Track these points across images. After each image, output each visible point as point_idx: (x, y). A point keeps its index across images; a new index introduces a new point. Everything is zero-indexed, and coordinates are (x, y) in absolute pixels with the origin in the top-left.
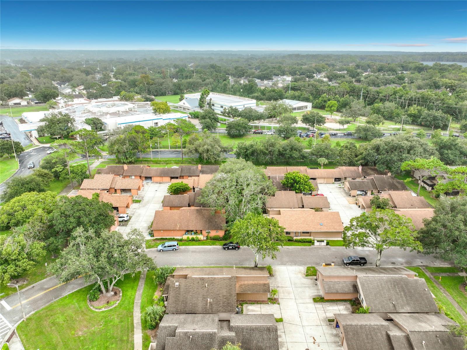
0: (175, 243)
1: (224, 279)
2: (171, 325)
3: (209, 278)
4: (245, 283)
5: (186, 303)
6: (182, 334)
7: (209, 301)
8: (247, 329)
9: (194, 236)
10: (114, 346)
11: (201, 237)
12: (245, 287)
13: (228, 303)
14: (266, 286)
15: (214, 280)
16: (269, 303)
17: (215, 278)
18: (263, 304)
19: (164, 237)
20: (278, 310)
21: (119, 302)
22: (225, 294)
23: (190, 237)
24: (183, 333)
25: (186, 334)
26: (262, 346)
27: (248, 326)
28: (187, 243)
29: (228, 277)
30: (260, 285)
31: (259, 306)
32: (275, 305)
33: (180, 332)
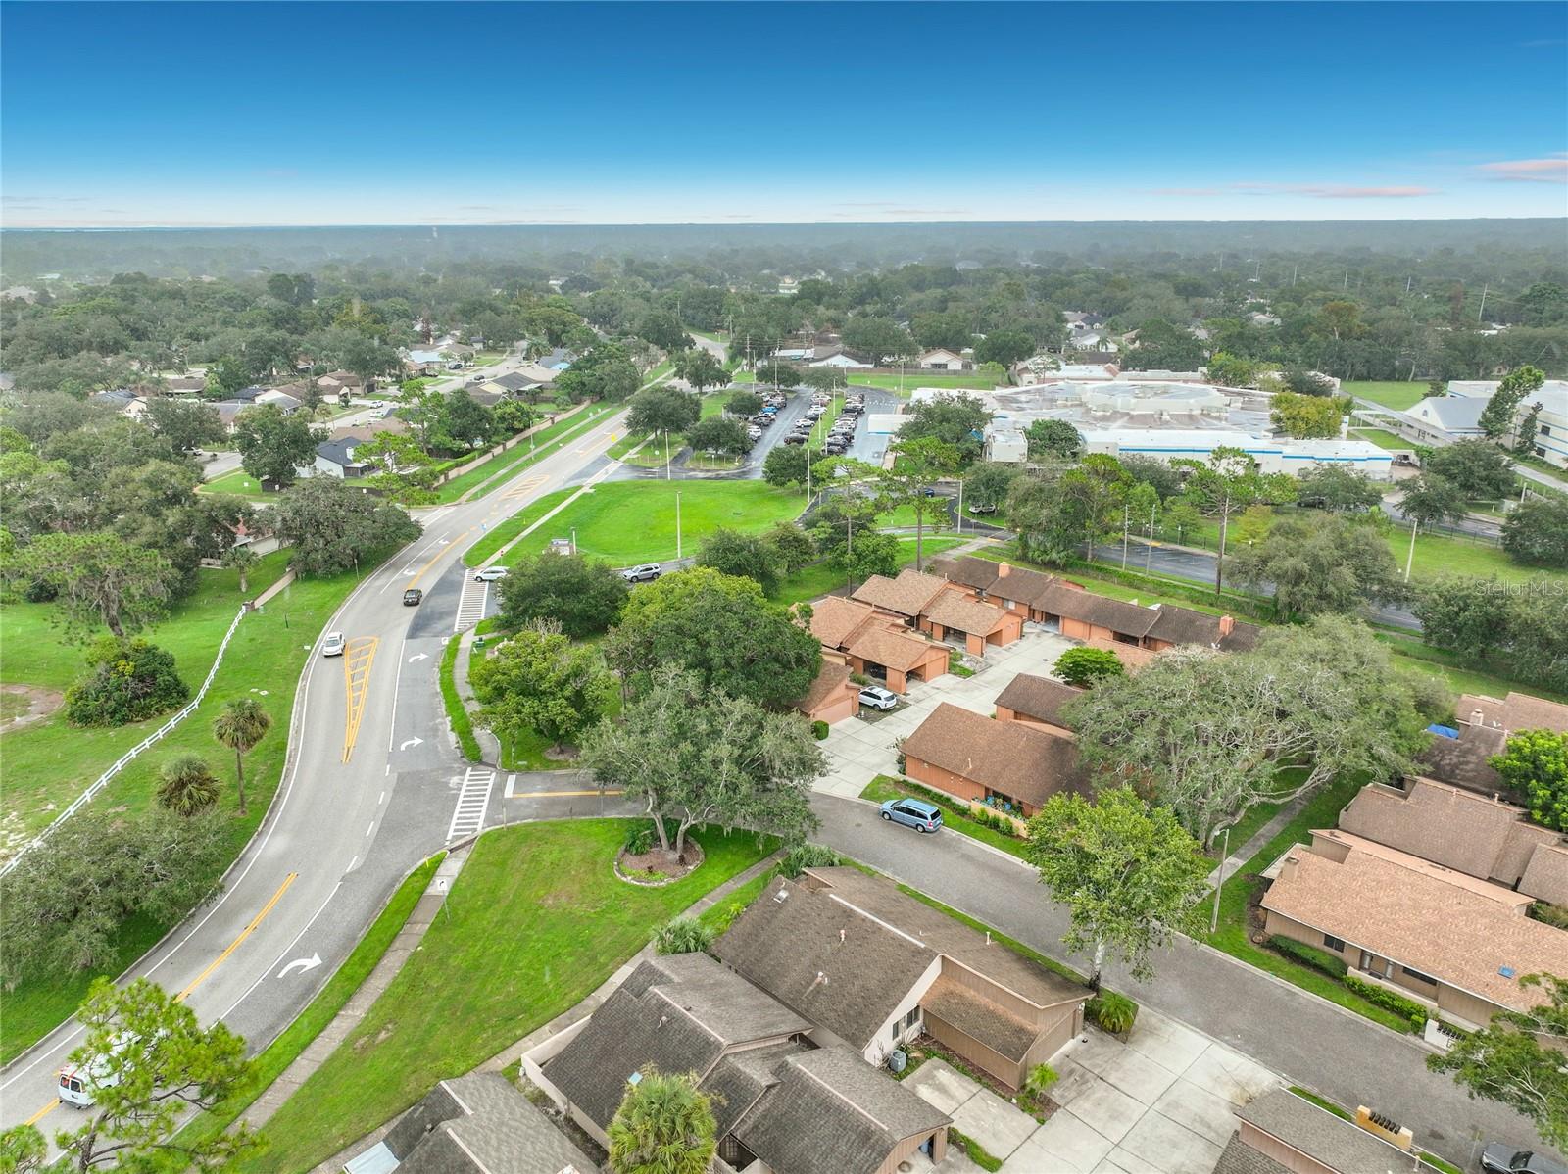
0: (928, 809)
1: (901, 944)
2: (667, 972)
3: (864, 920)
4: (967, 994)
5: (768, 953)
6: (654, 1002)
7: (819, 979)
8: (814, 1097)
9: (1002, 816)
10: (570, 960)
11: (1020, 825)
12: (957, 1004)
13: (861, 1014)
14: (1020, 1038)
15: (874, 932)
16: (1014, 1101)
17: (880, 928)
18: (993, 1091)
19: (925, 785)
20: (1019, 1136)
21: (673, 881)
22: (873, 984)
23: (992, 813)
24: (659, 999)
25: (663, 1006)
26: (814, 1165)
27: (822, 1089)
28: (973, 826)
29: (913, 944)
30: (1007, 1024)
31: (975, 1087)
32: (1026, 1116)
33: (655, 994)
